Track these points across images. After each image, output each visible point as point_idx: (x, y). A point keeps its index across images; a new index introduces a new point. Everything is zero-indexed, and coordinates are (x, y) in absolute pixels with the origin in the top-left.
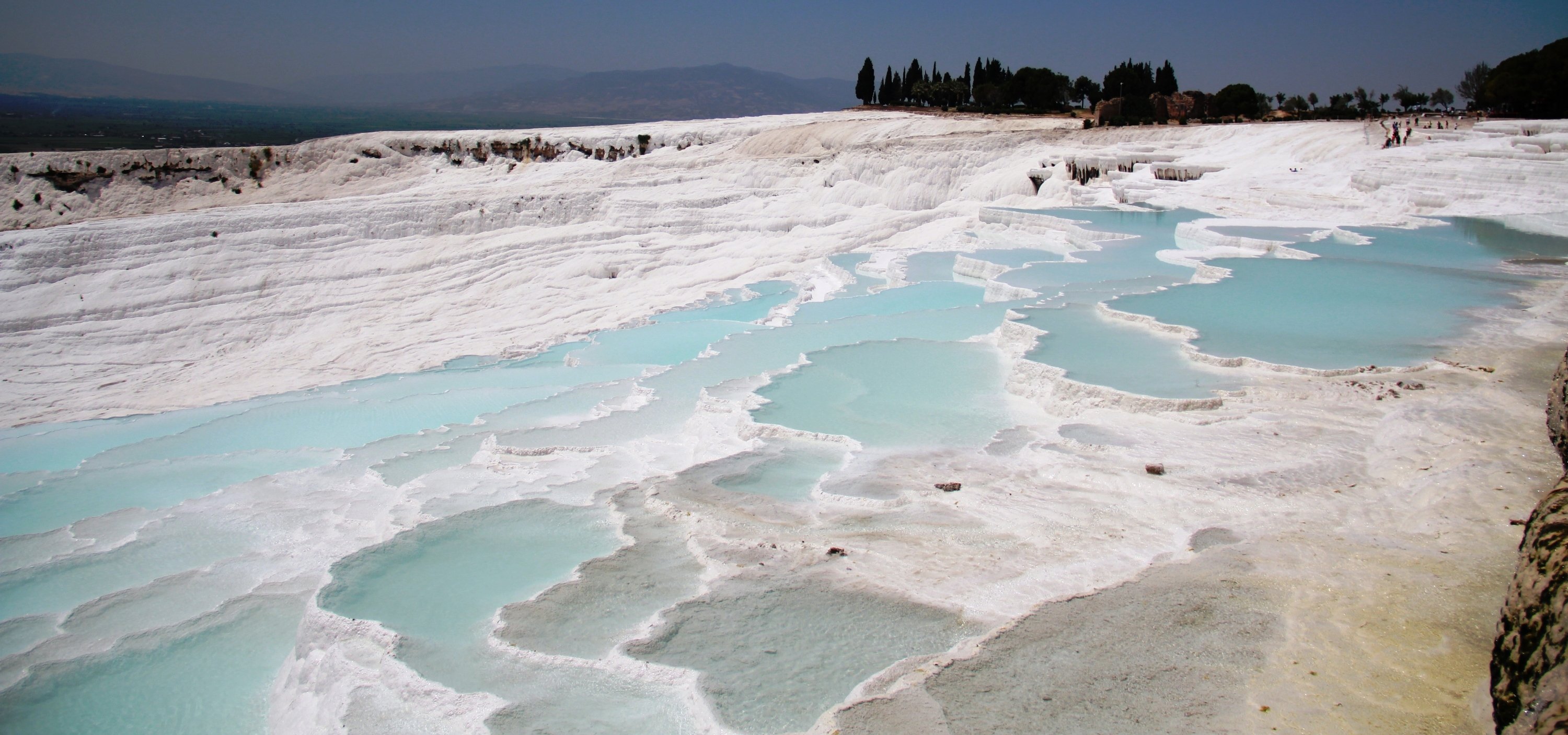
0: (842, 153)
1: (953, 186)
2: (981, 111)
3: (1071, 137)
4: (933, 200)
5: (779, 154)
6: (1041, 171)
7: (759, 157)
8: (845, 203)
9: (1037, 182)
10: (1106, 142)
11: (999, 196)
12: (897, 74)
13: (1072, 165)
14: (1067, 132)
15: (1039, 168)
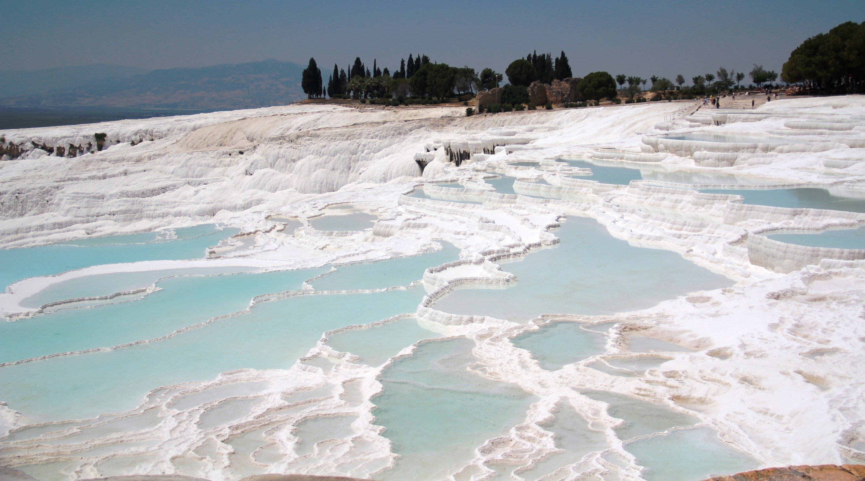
0: (261, 145)
1: (353, 170)
2: (382, 104)
3: (455, 124)
4: (335, 184)
5: (212, 147)
6: (424, 155)
7: (195, 150)
8: (261, 189)
9: (422, 164)
10: (484, 127)
11: (391, 179)
12: (342, 71)
13: (449, 149)
14: (452, 120)
15: (424, 152)
